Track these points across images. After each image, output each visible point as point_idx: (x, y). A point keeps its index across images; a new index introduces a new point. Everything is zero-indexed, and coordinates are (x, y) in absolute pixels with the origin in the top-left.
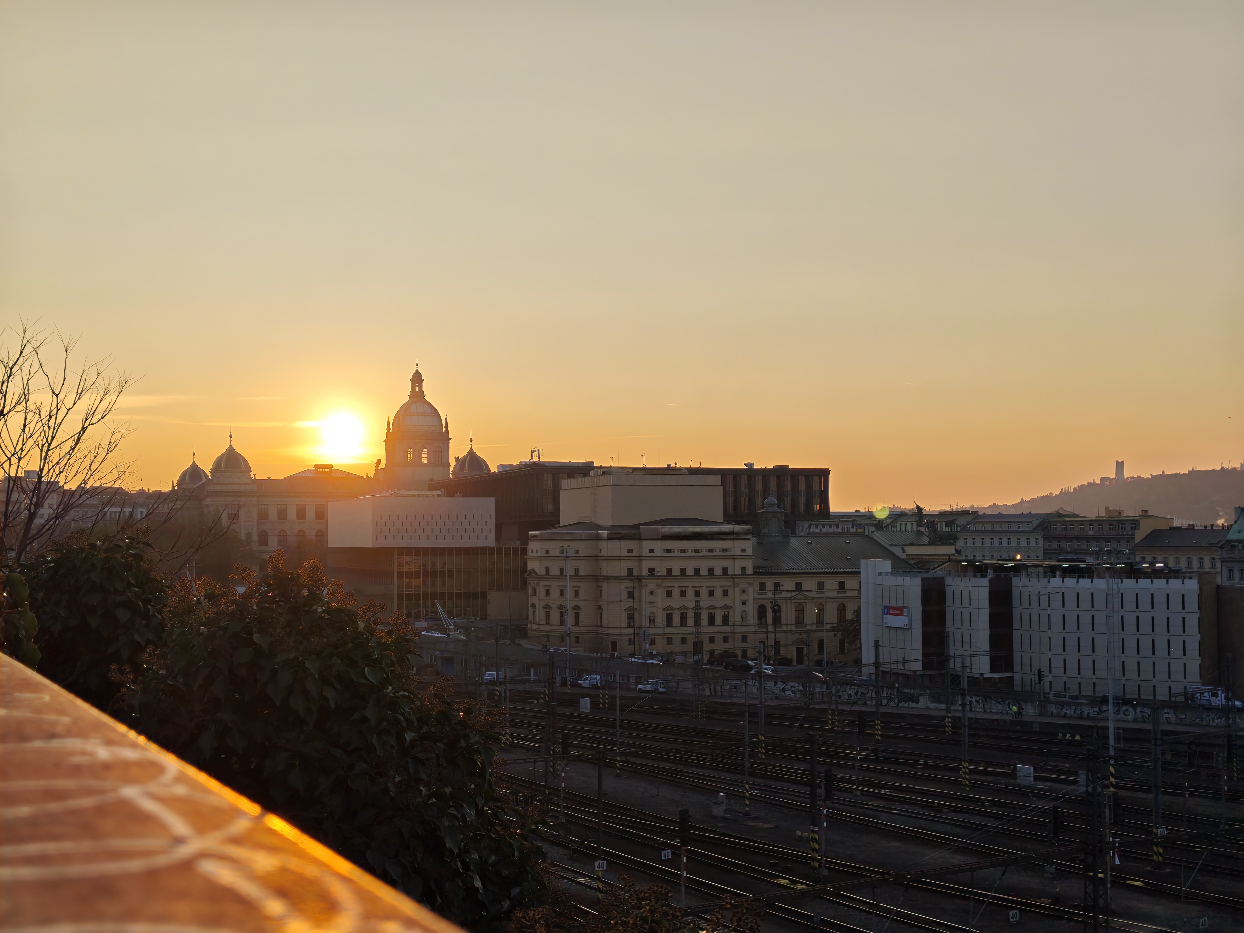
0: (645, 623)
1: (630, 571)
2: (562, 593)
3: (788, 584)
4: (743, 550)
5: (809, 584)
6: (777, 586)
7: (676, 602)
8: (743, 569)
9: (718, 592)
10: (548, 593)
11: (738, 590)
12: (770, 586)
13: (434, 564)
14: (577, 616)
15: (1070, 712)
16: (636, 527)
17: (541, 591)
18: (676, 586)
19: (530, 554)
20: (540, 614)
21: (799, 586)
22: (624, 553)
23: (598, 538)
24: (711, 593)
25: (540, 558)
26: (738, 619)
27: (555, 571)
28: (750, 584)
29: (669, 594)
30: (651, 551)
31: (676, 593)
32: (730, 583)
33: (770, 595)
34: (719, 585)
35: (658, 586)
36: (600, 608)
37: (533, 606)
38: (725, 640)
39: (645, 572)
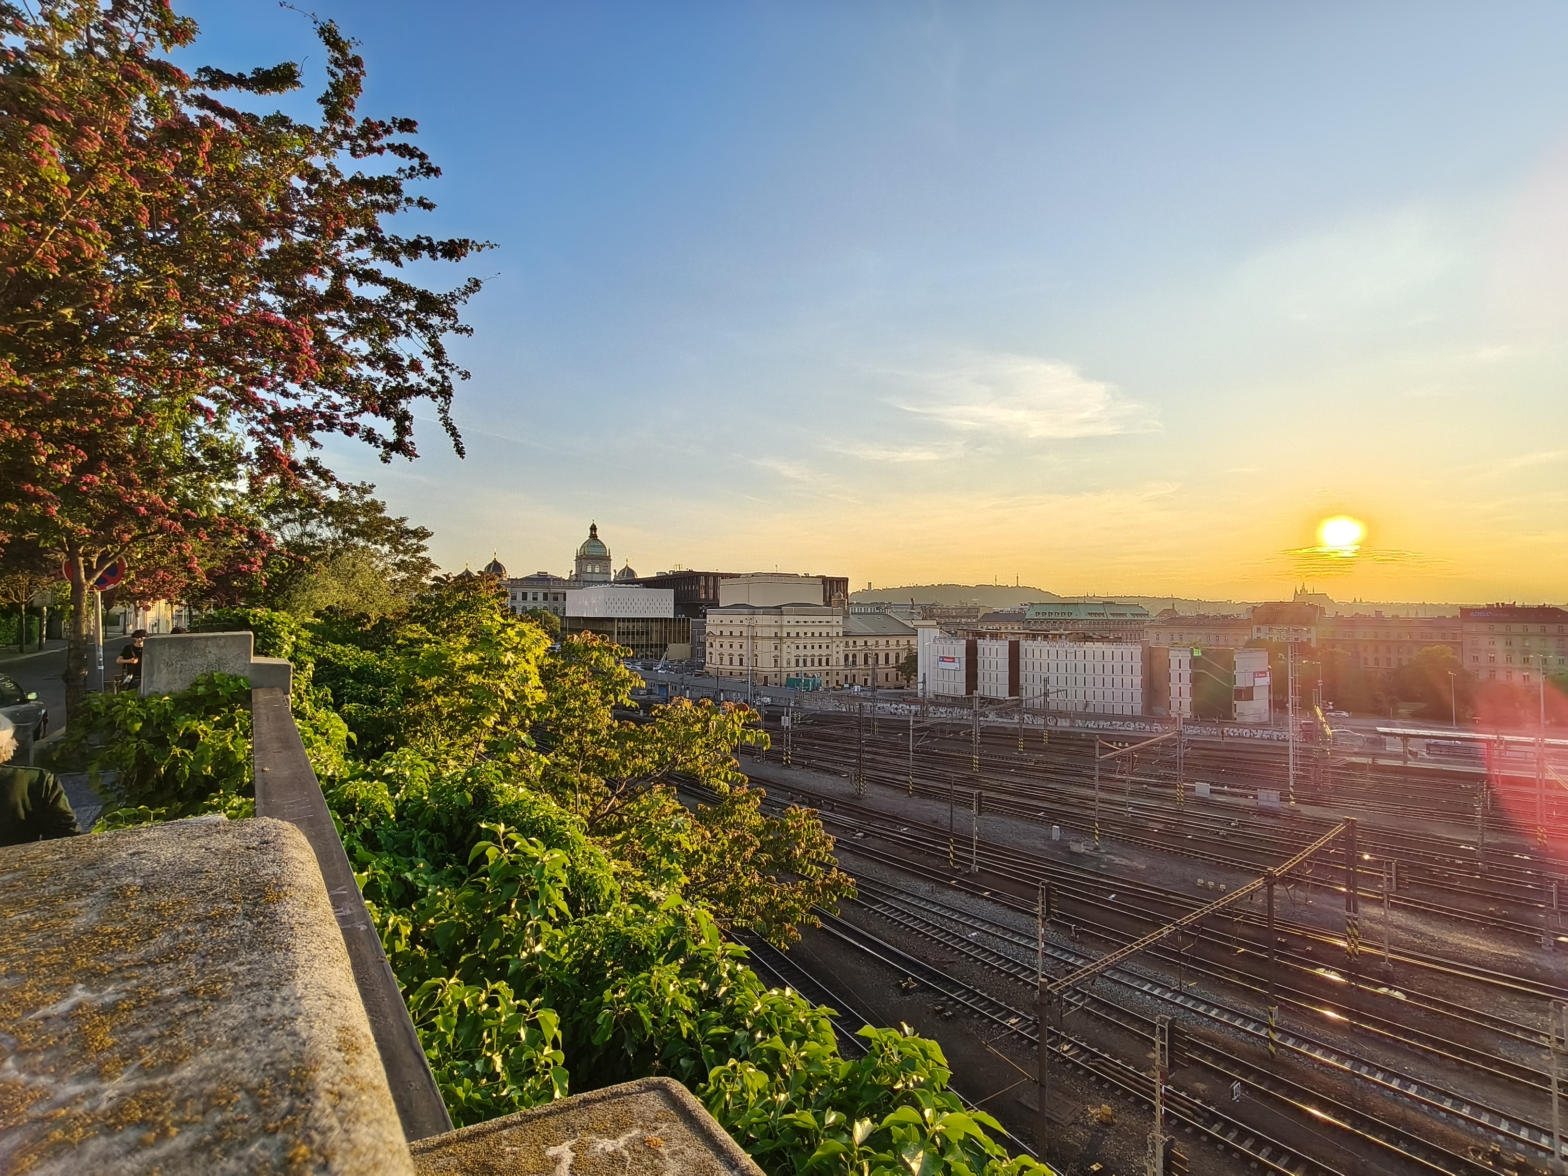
0: (784, 664)
1: (776, 633)
2: (731, 646)
3: (860, 642)
4: (838, 622)
6: (854, 643)
7: (802, 652)
8: (837, 633)
9: (824, 646)
10: (721, 646)
11: (834, 645)
12: (851, 643)
14: (741, 660)
16: (779, 607)
17: (716, 645)
18: (801, 642)
19: (707, 623)
21: (866, 642)
22: (772, 623)
24: (820, 647)
25: (717, 625)
26: (834, 662)
27: (727, 633)
28: (841, 642)
29: (798, 647)
30: (788, 622)
31: (801, 647)
32: (830, 641)
35: (792, 643)
36: (756, 655)
37: (710, 653)
38: (827, 674)
39: (784, 635)
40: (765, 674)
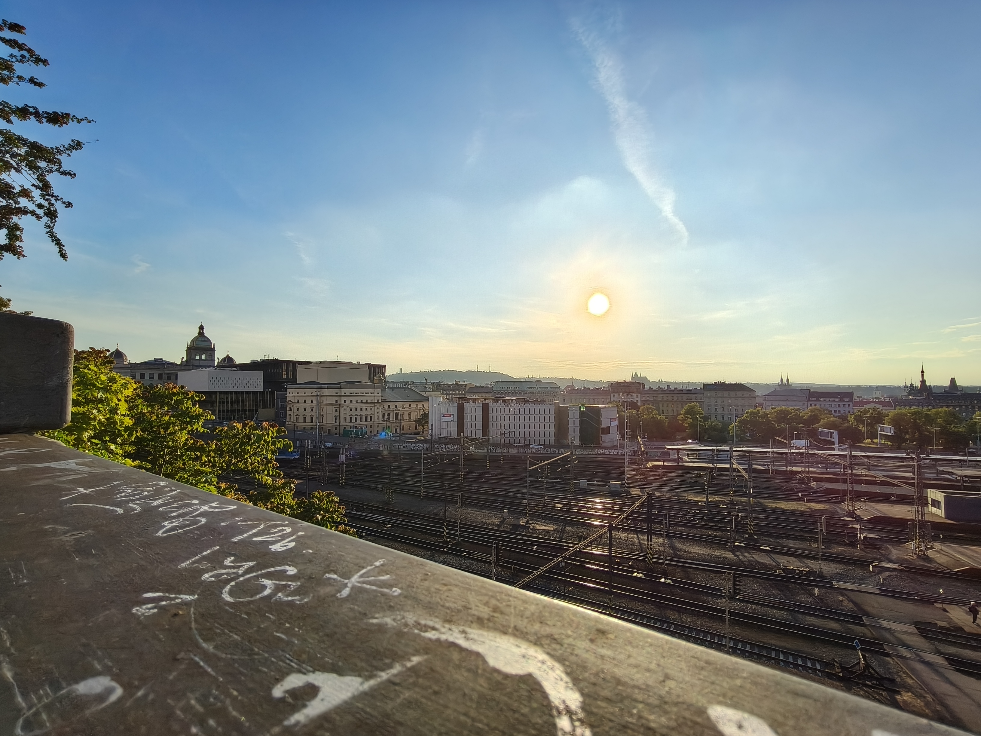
1: (336, 401)
2: (305, 410)
4: (378, 393)
5: (400, 405)
8: (378, 400)
9: (369, 409)
10: (297, 409)
11: (376, 408)
14: (312, 419)
16: (339, 384)
17: (294, 409)
18: (354, 407)
19: (288, 394)
20: (294, 418)
21: (396, 406)
22: (334, 394)
23: (321, 388)
24: (366, 409)
26: (376, 419)
27: (302, 401)
28: (380, 406)
29: (351, 410)
30: (345, 393)
31: (354, 409)
32: (373, 406)
33: (387, 410)
34: (369, 406)
35: (347, 407)
36: (323, 415)
37: (290, 415)
38: (371, 426)
39: (342, 401)
40: (329, 428)
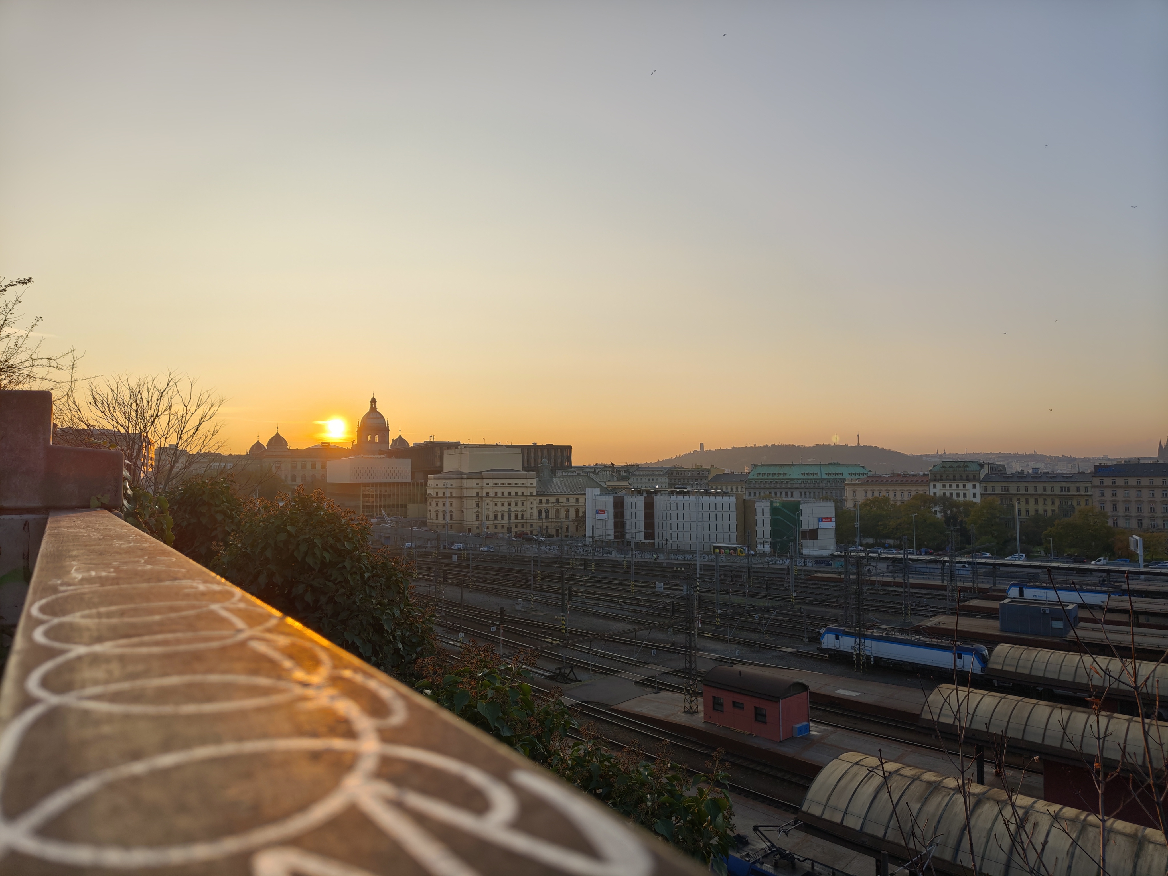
0: (484, 518)
1: (477, 494)
2: (444, 505)
3: (552, 500)
4: (532, 484)
5: (562, 500)
6: (547, 500)
7: (499, 508)
8: (532, 493)
9: (519, 504)
10: (437, 504)
11: (529, 503)
12: (544, 501)
13: (381, 491)
14: (451, 515)
15: (680, 558)
16: (481, 473)
17: (434, 504)
18: (499, 501)
19: (428, 486)
20: (433, 515)
21: (557, 500)
22: (475, 485)
23: (462, 478)
24: (516, 504)
25: (434, 488)
26: (529, 516)
27: (441, 494)
28: (535, 500)
30: (488, 484)
32: (525, 500)
33: (544, 505)
34: (520, 500)
35: (491, 501)
36: (463, 512)
37: (430, 511)
38: (523, 526)
39: (485, 494)
40: (470, 526)
